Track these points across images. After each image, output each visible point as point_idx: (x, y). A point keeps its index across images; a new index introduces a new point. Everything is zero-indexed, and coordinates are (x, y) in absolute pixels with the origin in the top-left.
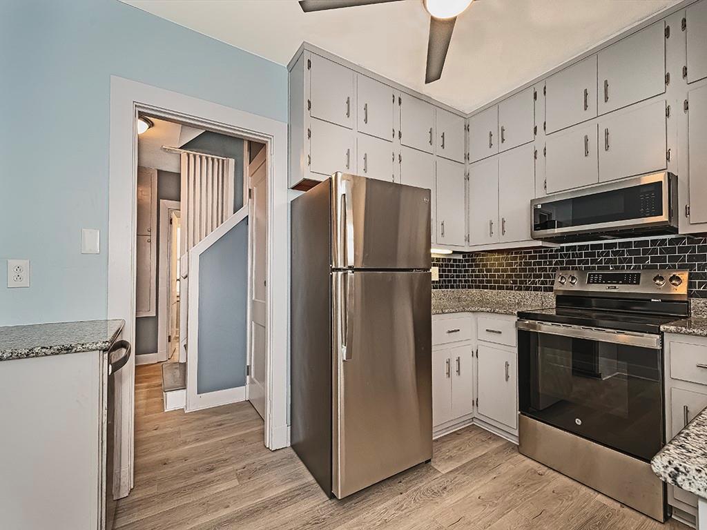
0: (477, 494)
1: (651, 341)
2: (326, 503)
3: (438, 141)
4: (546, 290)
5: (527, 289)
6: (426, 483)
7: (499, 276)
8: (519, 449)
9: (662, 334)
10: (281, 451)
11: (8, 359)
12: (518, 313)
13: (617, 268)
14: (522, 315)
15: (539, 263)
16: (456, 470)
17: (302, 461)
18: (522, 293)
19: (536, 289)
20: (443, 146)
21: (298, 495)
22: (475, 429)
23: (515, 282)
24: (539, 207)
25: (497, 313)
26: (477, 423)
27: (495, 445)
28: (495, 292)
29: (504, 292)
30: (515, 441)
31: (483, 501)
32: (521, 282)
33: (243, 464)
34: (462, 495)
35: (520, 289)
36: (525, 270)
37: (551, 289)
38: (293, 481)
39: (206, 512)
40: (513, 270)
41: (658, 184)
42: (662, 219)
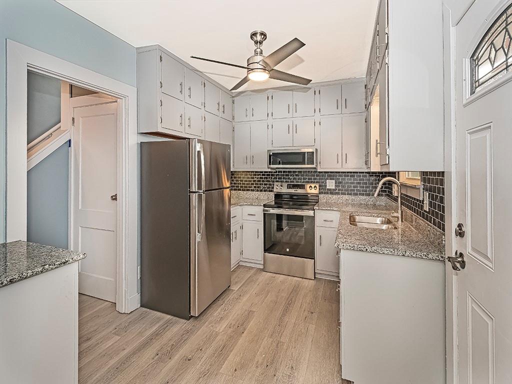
0: (254, 293)
1: (311, 213)
2: (187, 323)
3: (221, 109)
4: (270, 191)
5: (261, 191)
6: (231, 296)
7: (247, 184)
8: (263, 270)
9: (314, 210)
10: (136, 311)
11: (30, 276)
12: (264, 205)
13: (297, 182)
14: (265, 206)
15: (267, 178)
16: (242, 286)
17: (156, 310)
18: (259, 193)
19: (265, 191)
20: (224, 112)
21: (167, 326)
22: (241, 267)
23: (255, 187)
24: (271, 154)
25: (254, 205)
26: (241, 263)
27: (252, 272)
28: (245, 192)
29: (250, 192)
30: (262, 267)
31: (257, 295)
32: (258, 187)
33: (114, 326)
34: (249, 295)
35: (258, 191)
36: (260, 181)
37: (272, 191)
38: (158, 322)
39: (111, 358)
40: (254, 181)
41: (313, 153)
42: (314, 166)
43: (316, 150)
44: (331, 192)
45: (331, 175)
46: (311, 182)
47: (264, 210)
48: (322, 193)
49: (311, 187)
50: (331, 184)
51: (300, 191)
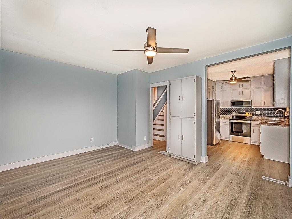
1: (249, 122)
9: (251, 121)
12: (230, 119)
19: (228, 115)
20: (213, 88)
24: (232, 102)
25: (226, 119)
30: (229, 140)
36: (226, 111)
41: (250, 101)
42: (251, 106)
43: (252, 100)
44: (258, 115)
45: (258, 109)
46: (249, 112)
47: (230, 121)
48: (254, 116)
49: (249, 113)
50: (258, 113)
51: (243, 115)
